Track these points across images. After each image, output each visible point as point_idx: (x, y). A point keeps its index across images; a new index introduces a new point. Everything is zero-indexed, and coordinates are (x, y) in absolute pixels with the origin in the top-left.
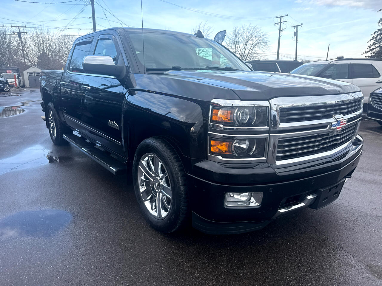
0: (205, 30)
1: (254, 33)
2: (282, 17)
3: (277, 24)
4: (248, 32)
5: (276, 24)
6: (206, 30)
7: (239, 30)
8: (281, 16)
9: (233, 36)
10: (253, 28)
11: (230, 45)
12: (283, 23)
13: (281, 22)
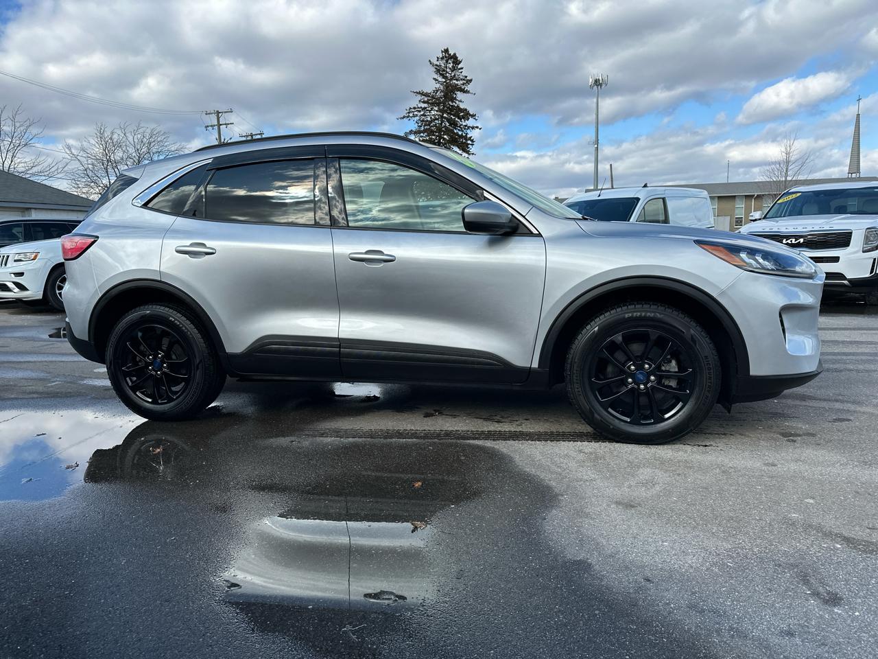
0: (18, 125)
1: (152, 144)
2: (220, 114)
3: (210, 128)
4: (136, 140)
5: (208, 126)
6: (22, 129)
7: (112, 133)
8: (218, 113)
9: (97, 145)
10: (149, 131)
11: (90, 166)
12: (225, 126)
13: (219, 125)
